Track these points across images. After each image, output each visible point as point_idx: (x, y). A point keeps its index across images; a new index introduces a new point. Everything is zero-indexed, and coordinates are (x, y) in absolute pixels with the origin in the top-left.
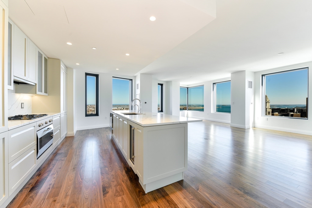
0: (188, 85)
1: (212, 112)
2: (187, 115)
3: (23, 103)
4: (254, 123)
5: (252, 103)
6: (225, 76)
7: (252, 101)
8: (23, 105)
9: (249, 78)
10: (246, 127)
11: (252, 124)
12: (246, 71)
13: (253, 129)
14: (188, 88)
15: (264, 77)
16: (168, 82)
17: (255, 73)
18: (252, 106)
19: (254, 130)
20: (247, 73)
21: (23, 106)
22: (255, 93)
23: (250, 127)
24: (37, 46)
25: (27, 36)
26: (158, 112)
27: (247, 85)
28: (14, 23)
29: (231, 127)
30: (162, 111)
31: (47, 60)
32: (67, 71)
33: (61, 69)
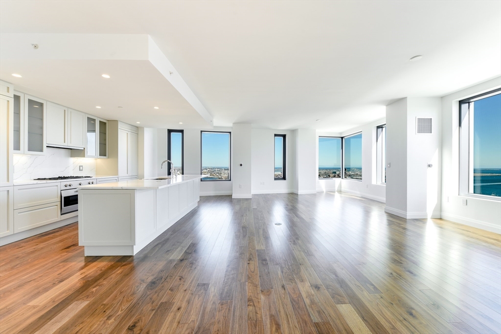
0: (341, 133)
1: (374, 183)
2: (340, 186)
3: (82, 166)
4: (441, 208)
5: (430, 166)
8: (81, 167)
11: (434, 211)
12: (408, 99)
13: (435, 223)
14: (342, 138)
15: (463, 105)
16: (294, 131)
17: (442, 98)
19: (440, 226)
20: (410, 103)
21: (81, 169)
23: (425, 215)
24: (85, 113)
25: (68, 108)
26: (275, 179)
27: (412, 126)
28: (47, 101)
29: (386, 212)
30: (284, 178)
31: (105, 123)
32: (137, 131)
33: (119, 130)
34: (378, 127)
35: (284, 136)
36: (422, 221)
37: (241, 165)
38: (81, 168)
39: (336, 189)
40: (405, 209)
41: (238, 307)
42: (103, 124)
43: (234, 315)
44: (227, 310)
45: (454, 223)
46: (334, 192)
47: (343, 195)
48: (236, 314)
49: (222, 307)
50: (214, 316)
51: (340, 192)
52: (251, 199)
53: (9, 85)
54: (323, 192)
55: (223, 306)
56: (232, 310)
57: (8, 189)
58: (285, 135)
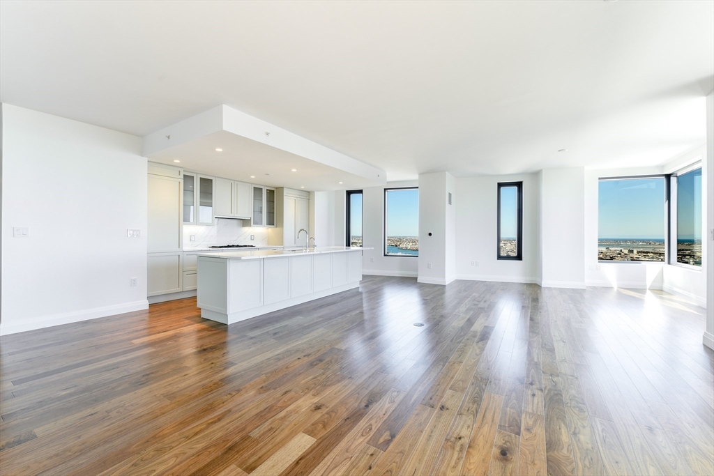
3: (253, 235)
14: (668, 177)
16: (536, 175)
24: (252, 184)
25: (235, 180)
26: (500, 258)
28: (215, 177)
29: (704, 345)
30: (519, 257)
31: (273, 191)
32: (308, 195)
33: (285, 197)
35: (519, 185)
37: (430, 234)
38: (252, 237)
39: (649, 283)
42: (271, 193)
46: (641, 291)
51: (659, 291)
52: (447, 286)
53: (179, 169)
54: (611, 288)
57: (179, 253)
58: (522, 182)
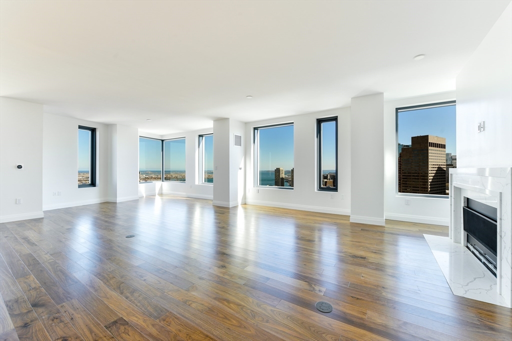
0: (162, 136)
1: (197, 183)
2: (161, 188)
4: (245, 197)
5: (240, 169)
6: (207, 125)
7: (242, 166)
9: (234, 131)
10: (231, 205)
11: (242, 199)
12: (230, 119)
13: (242, 207)
14: (163, 141)
15: (256, 131)
16: (109, 127)
17: (246, 124)
18: (241, 173)
19: (245, 208)
20: (231, 123)
22: (246, 153)
23: (238, 203)
26: (80, 186)
27: (232, 140)
29: (213, 206)
30: (93, 184)
34: (200, 136)
35: (93, 131)
36: (236, 207)
39: (157, 192)
40: (228, 201)
41: (182, 311)
43: (186, 318)
44: (176, 320)
45: (253, 205)
46: (155, 195)
47: (164, 198)
48: (187, 316)
49: (167, 322)
50: (168, 332)
51: (161, 194)
52: (43, 218)
54: (143, 197)
55: (167, 320)
56: (180, 316)
58: (95, 129)
